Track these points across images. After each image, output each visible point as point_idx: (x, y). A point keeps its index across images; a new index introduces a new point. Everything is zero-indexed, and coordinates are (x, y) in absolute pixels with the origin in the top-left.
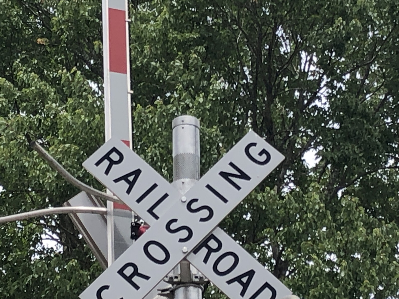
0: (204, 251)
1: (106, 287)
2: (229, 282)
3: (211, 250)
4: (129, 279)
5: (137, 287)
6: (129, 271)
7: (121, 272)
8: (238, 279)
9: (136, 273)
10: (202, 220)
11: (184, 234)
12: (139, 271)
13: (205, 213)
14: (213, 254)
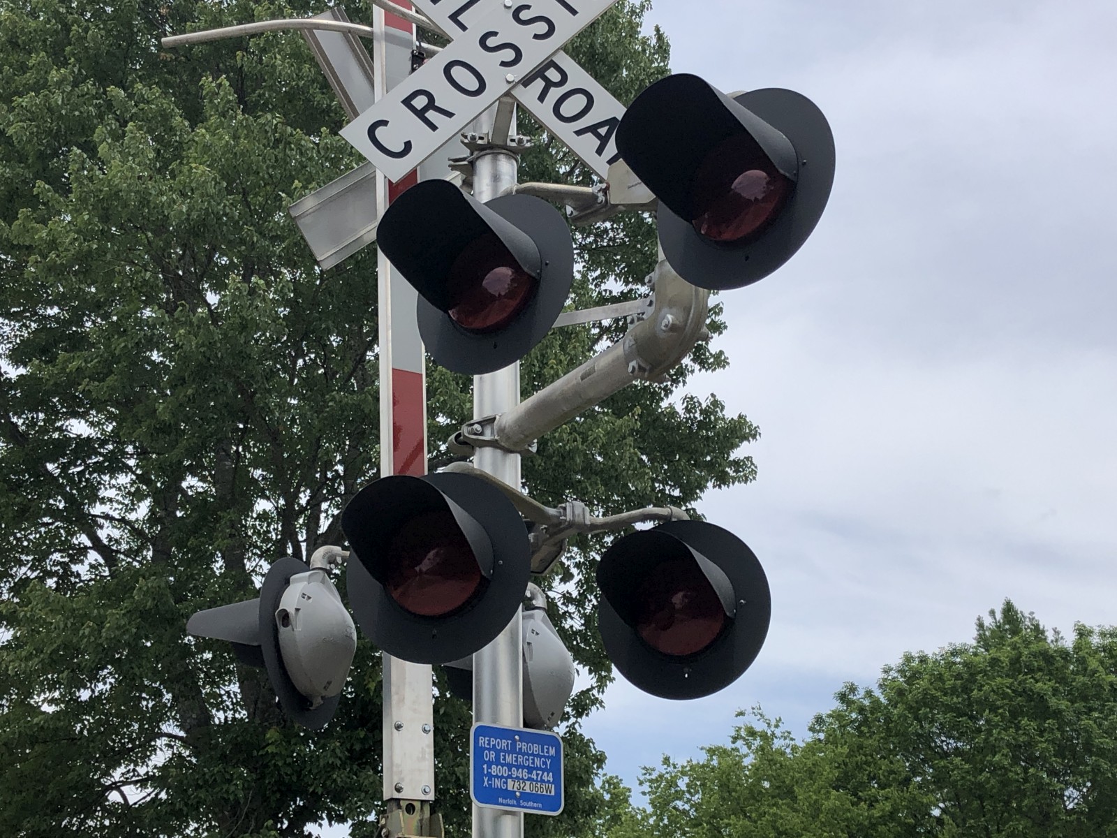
0: (539, 84)
1: (385, 123)
2: (579, 133)
3: (549, 84)
4: (420, 114)
5: (434, 127)
6: (420, 102)
7: (407, 102)
8: (593, 129)
9: (431, 105)
10: (536, 37)
11: (509, 55)
12: (437, 104)
13: (542, 28)
14: (552, 89)
